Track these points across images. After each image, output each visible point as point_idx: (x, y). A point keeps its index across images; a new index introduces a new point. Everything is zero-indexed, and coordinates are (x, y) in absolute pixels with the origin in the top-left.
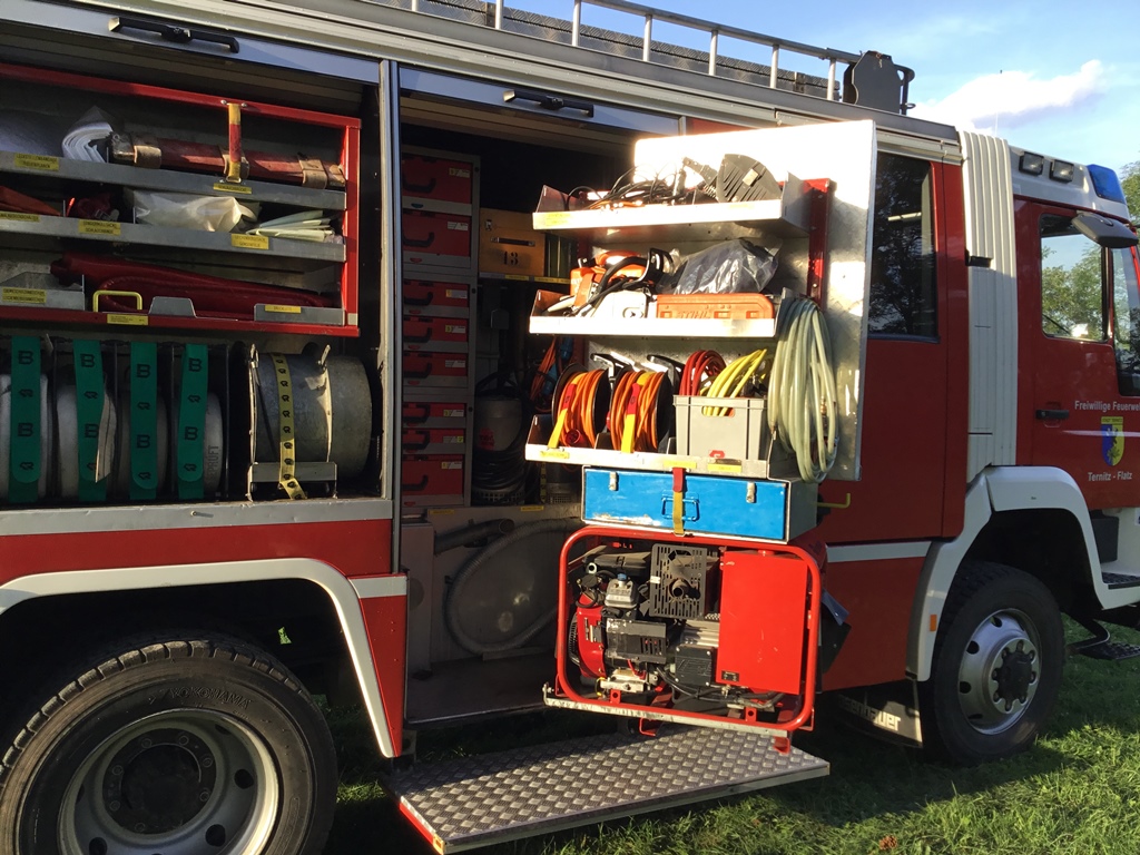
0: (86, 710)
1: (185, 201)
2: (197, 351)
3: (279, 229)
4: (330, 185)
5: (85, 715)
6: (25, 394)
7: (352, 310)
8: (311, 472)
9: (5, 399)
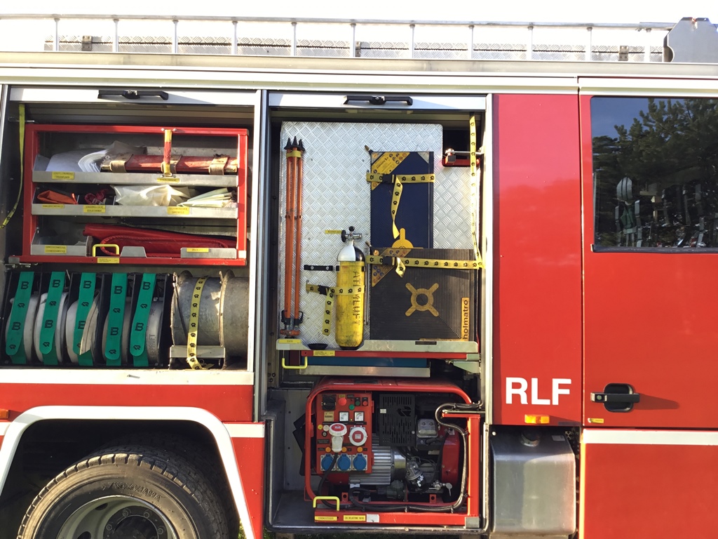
0: (67, 489)
1: (139, 190)
2: (149, 278)
3: (194, 202)
4: (227, 173)
5: (67, 491)
6: (52, 304)
7: (241, 248)
8: (208, 352)
9: (42, 307)
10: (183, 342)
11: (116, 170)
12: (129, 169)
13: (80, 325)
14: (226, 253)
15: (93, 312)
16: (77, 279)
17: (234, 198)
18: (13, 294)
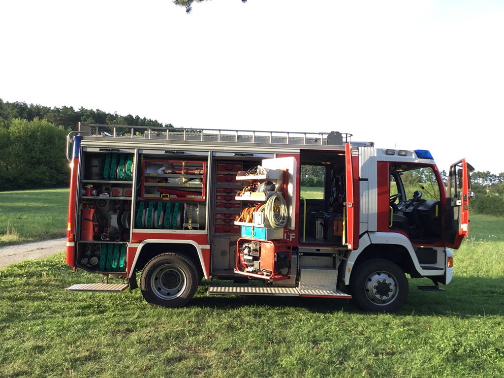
0: (155, 262)
1: (176, 179)
2: (177, 204)
3: (191, 183)
4: (200, 174)
6: (150, 211)
7: (203, 196)
8: (195, 225)
9: (147, 212)
10: (187, 222)
11: (169, 173)
12: (173, 173)
13: (159, 217)
14: (199, 197)
15: (162, 213)
16: (157, 204)
17: (202, 181)
18: (138, 208)
